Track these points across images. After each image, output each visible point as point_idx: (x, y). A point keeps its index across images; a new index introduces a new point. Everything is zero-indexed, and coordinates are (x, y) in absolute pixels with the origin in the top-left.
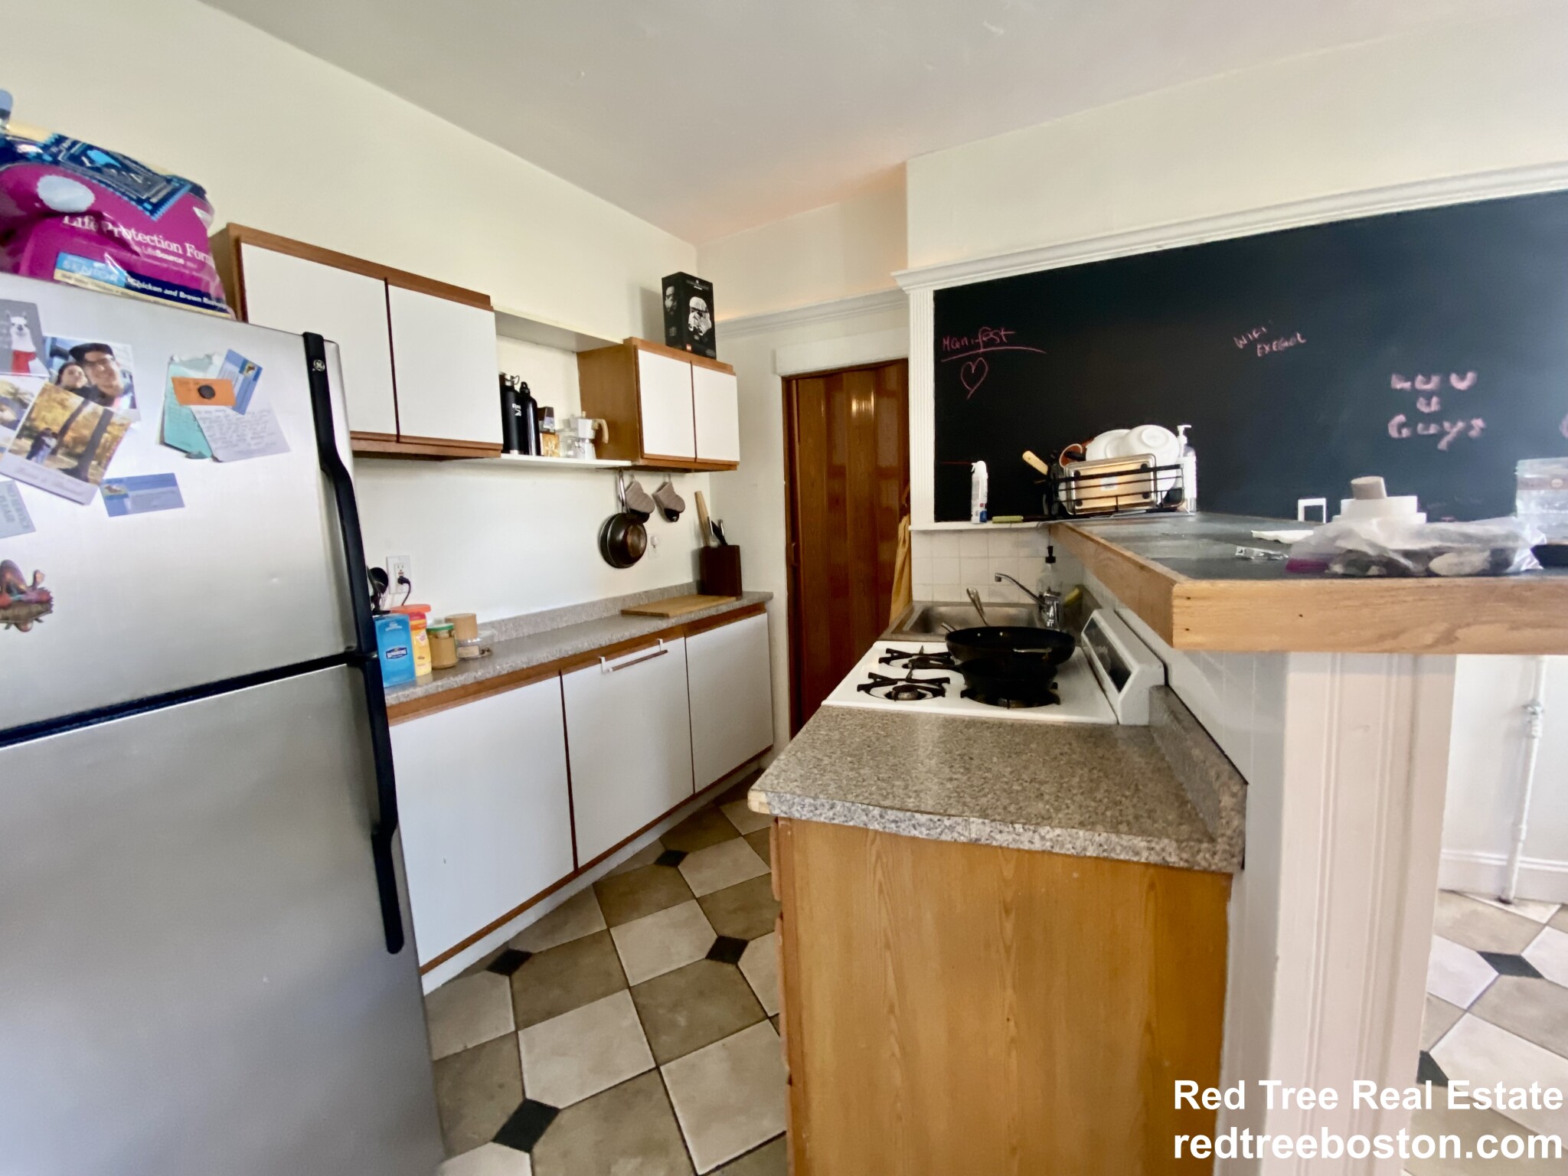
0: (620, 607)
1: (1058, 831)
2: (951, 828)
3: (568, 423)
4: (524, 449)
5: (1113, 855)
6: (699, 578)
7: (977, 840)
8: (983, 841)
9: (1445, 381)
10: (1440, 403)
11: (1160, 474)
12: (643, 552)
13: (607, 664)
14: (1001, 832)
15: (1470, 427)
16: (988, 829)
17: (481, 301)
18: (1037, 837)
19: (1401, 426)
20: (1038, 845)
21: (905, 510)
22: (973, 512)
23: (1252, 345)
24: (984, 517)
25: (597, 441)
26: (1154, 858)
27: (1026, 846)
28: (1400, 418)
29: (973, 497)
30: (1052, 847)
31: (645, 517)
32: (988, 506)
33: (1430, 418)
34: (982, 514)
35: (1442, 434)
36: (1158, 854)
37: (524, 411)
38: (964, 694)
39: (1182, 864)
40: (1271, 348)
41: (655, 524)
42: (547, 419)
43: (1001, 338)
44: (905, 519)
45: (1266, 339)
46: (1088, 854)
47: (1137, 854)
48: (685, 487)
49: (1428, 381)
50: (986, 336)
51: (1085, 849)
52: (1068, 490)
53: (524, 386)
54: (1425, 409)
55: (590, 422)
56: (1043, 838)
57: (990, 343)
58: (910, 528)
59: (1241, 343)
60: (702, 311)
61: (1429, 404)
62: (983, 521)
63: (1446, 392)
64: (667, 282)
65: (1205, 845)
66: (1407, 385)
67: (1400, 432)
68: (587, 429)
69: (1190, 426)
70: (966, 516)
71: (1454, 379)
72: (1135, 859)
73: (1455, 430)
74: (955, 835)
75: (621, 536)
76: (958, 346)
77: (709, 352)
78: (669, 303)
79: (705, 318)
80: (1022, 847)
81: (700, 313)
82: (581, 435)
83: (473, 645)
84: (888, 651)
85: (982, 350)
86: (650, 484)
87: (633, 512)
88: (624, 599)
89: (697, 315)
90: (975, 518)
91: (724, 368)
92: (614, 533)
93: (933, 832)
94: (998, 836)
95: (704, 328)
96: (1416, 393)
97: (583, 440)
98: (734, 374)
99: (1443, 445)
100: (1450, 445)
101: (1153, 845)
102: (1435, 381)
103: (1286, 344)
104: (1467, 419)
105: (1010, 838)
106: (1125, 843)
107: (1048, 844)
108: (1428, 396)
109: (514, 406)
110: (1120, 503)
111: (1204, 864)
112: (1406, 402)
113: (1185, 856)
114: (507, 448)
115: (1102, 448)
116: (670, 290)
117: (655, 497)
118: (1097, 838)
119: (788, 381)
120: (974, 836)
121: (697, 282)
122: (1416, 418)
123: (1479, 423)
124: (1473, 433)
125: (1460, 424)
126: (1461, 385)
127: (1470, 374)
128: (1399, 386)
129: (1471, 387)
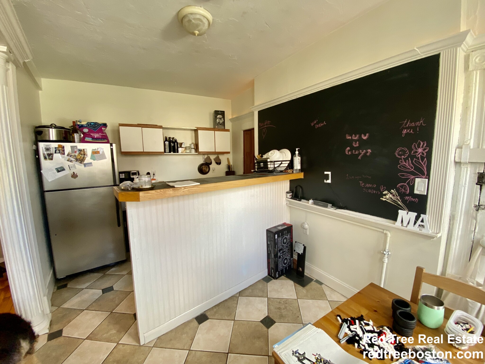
4: (174, 152)
9: (360, 136)
10: (359, 144)
15: (367, 152)
17: (160, 127)
19: (349, 151)
23: (315, 125)
25: (195, 149)
28: (348, 148)
31: (210, 164)
33: (356, 149)
35: (360, 154)
37: (174, 144)
40: (319, 126)
41: (213, 166)
45: (317, 123)
48: (223, 157)
49: (356, 137)
50: (266, 123)
53: (175, 140)
54: (355, 146)
57: (267, 125)
59: (312, 124)
60: (221, 118)
61: (356, 144)
63: (360, 139)
66: (350, 138)
67: (348, 153)
69: (299, 149)
71: (363, 136)
73: (363, 153)
76: (262, 125)
79: (222, 119)
81: (220, 119)
85: (265, 126)
87: (207, 163)
89: (219, 119)
91: (227, 131)
92: (201, 167)
95: (221, 122)
96: (352, 140)
97: (192, 148)
98: (230, 132)
99: (360, 157)
100: (362, 157)
102: (358, 136)
103: (322, 125)
104: (366, 149)
108: (356, 141)
109: (171, 144)
112: (349, 143)
114: (170, 152)
117: (214, 159)
119: (245, 131)
121: (221, 112)
122: (352, 148)
123: (369, 151)
124: (368, 154)
125: (364, 151)
126: (365, 138)
127: (367, 134)
128: (348, 138)
129: (367, 139)
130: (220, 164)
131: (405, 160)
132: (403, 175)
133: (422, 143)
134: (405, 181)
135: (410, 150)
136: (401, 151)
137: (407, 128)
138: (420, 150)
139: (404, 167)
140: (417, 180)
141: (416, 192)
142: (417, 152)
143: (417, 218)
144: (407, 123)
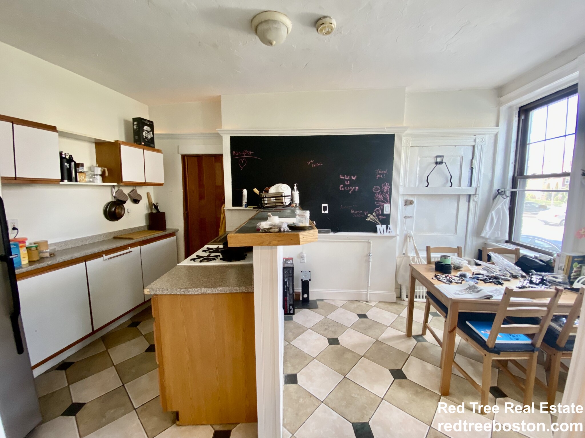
0: (113, 236)
1: (221, 288)
2: (197, 291)
3: (91, 169)
4: (70, 179)
5: (233, 292)
6: (148, 224)
7: (204, 293)
8: (205, 293)
9: (351, 177)
10: (350, 182)
11: (286, 198)
12: (123, 215)
13: (105, 257)
14: (209, 290)
15: (356, 189)
16: (206, 290)
17: (53, 129)
18: (217, 290)
19: (342, 187)
20: (217, 292)
21: (223, 202)
22: (243, 205)
23: (311, 164)
24: (246, 206)
25: (103, 175)
26: (241, 291)
27: (214, 293)
28: (342, 186)
29: (243, 200)
30: (220, 292)
31: (125, 202)
32: (247, 203)
33: (348, 186)
34: (245, 205)
35: (350, 190)
36: (241, 290)
37: (70, 165)
38: (221, 259)
39: (246, 292)
40: (315, 165)
41: (129, 205)
42: (81, 168)
43: (250, 153)
44: (223, 205)
45: (314, 163)
46: (228, 292)
47: (237, 291)
48: (142, 191)
49: (347, 177)
50: (246, 152)
51: (227, 291)
52: (264, 200)
53: (71, 157)
54: (347, 184)
55: (100, 169)
56: (218, 290)
57: (247, 155)
58: (224, 208)
59: (309, 163)
60: (149, 131)
61: (347, 183)
62: (246, 207)
63: (350, 180)
64: (135, 120)
65: (250, 287)
66: (343, 177)
67: (342, 189)
68: (99, 171)
69: (297, 184)
70: (241, 205)
71: (352, 177)
72: (237, 292)
73: (353, 189)
74: (198, 293)
75: (113, 209)
76: (238, 154)
77: (152, 145)
78: (135, 127)
79: (150, 133)
80: (213, 293)
81: (148, 132)
82: (96, 173)
83: (47, 252)
84: (207, 248)
85: (244, 157)
86: (126, 191)
87: (119, 200)
88: (114, 232)
89: (147, 132)
90: (244, 206)
91: (158, 151)
92: (110, 209)
93: (193, 293)
94: (208, 291)
95: (149, 137)
96: (344, 180)
97: (97, 175)
98: (162, 153)
99: (350, 192)
100: (352, 192)
101: (240, 288)
102: (349, 177)
103: (318, 165)
104: (355, 187)
105: (211, 291)
106: (235, 289)
107: (219, 291)
108: (347, 180)
109: (66, 164)
110: (276, 205)
111: (250, 291)
112: (343, 181)
113: (246, 290)
114: (62, 180)
115: (273, 190)
116: (135, 123)
117: (129, 194)
118: (229, 288)
119: (184, 157)
120: (203, 292)
121: (147, 121)
122: (345, 186)
123: (357, 188)
124: (356, 190)
125: (354, 188)
126: (354, 178)
127: (355, 176)
128: (341, 178)
129: (356, 179)
130: (138, 203)
131: (379, 193)
132: (377, 203)
133: (387, 184)
134: (378, 206)
135: (381, 188)
136: (376, 188)
137: (379, 174)
138: (386, 188)
139: (378, 198)
140: (385, 205)
141: (385, 213)
142: (384, 189)
143: (387, 228)
144: (379, 171)
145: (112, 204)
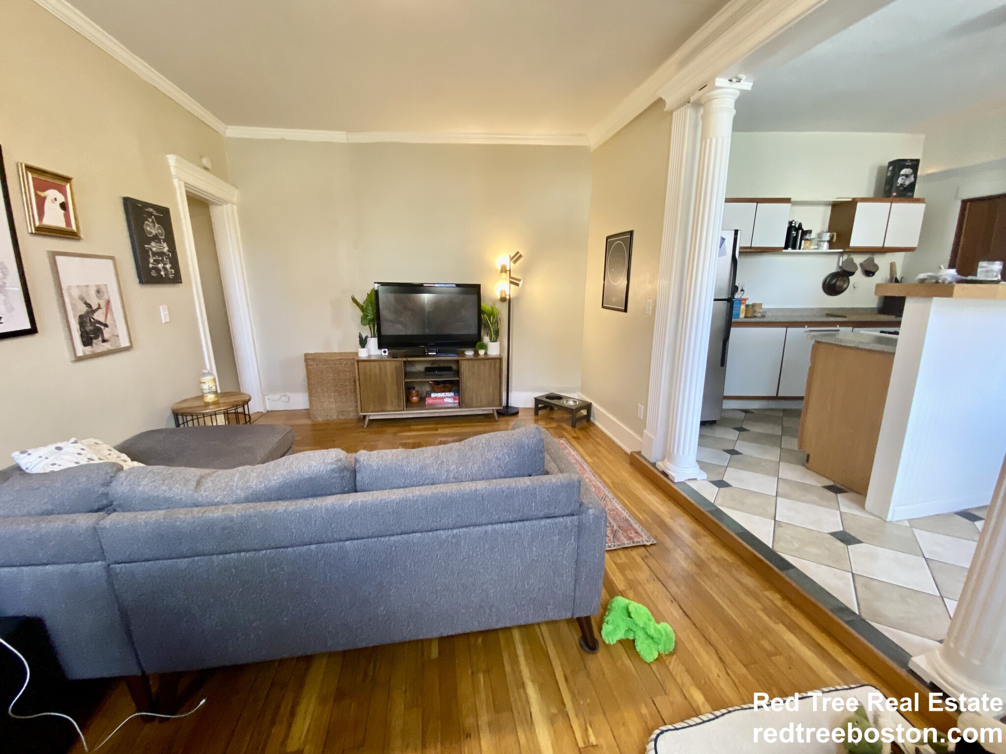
0: (826, 312)
3: (820, 235)
4: (794, 247)
6: (881, 307)
12: (843, 291)
13: (807, 329)
17: (787, 200)
25: (830, 242)
37: (797, 234)
42: (808, 235)
53: (800, 225)
55: (829, 234)
60: (909, 174)
64: (891, 164)
68: (827, 237)
75: (834, 281)
77: (910, 194)
79: (910, 177)
81: (907, 176)
82: (824, 239)
83: (759, 312)
86: (858, 260)
88: (829, 309)
89: (905, 177)
91: (918, 201)
92: (830, 281)
95: (907, 183)
97: (824, 241)
98: (924, 203)
109: (793, 232)
114: (786, 247)
116: (891, 168)
117: (861, 265)
119: (966, 202)
130: (872, 276)
145: (834, 276)
